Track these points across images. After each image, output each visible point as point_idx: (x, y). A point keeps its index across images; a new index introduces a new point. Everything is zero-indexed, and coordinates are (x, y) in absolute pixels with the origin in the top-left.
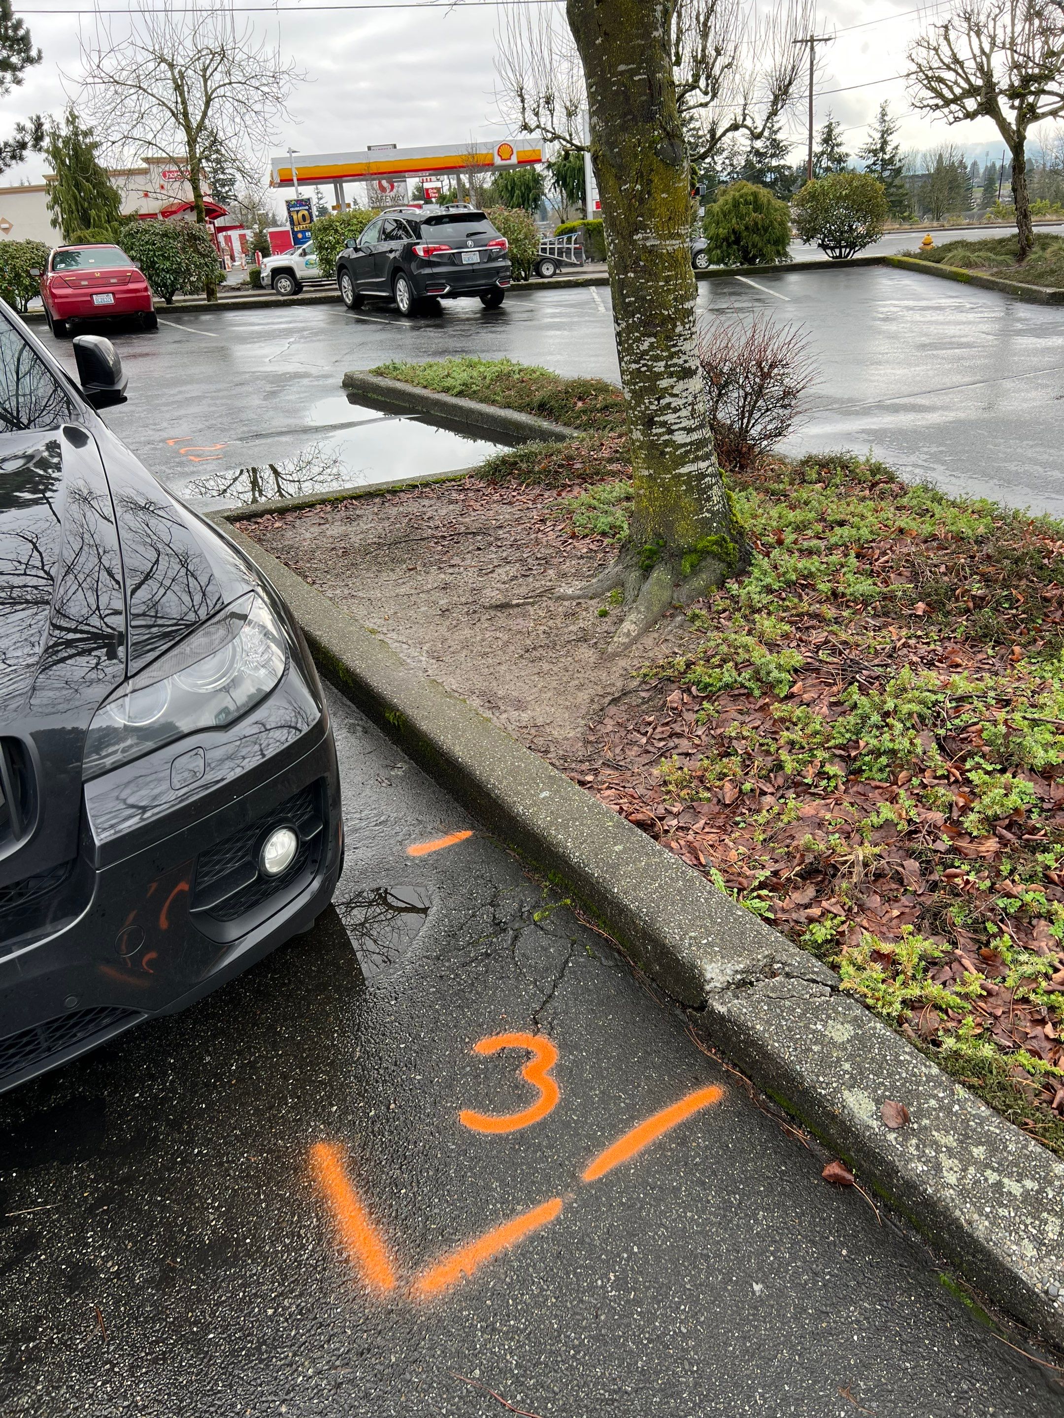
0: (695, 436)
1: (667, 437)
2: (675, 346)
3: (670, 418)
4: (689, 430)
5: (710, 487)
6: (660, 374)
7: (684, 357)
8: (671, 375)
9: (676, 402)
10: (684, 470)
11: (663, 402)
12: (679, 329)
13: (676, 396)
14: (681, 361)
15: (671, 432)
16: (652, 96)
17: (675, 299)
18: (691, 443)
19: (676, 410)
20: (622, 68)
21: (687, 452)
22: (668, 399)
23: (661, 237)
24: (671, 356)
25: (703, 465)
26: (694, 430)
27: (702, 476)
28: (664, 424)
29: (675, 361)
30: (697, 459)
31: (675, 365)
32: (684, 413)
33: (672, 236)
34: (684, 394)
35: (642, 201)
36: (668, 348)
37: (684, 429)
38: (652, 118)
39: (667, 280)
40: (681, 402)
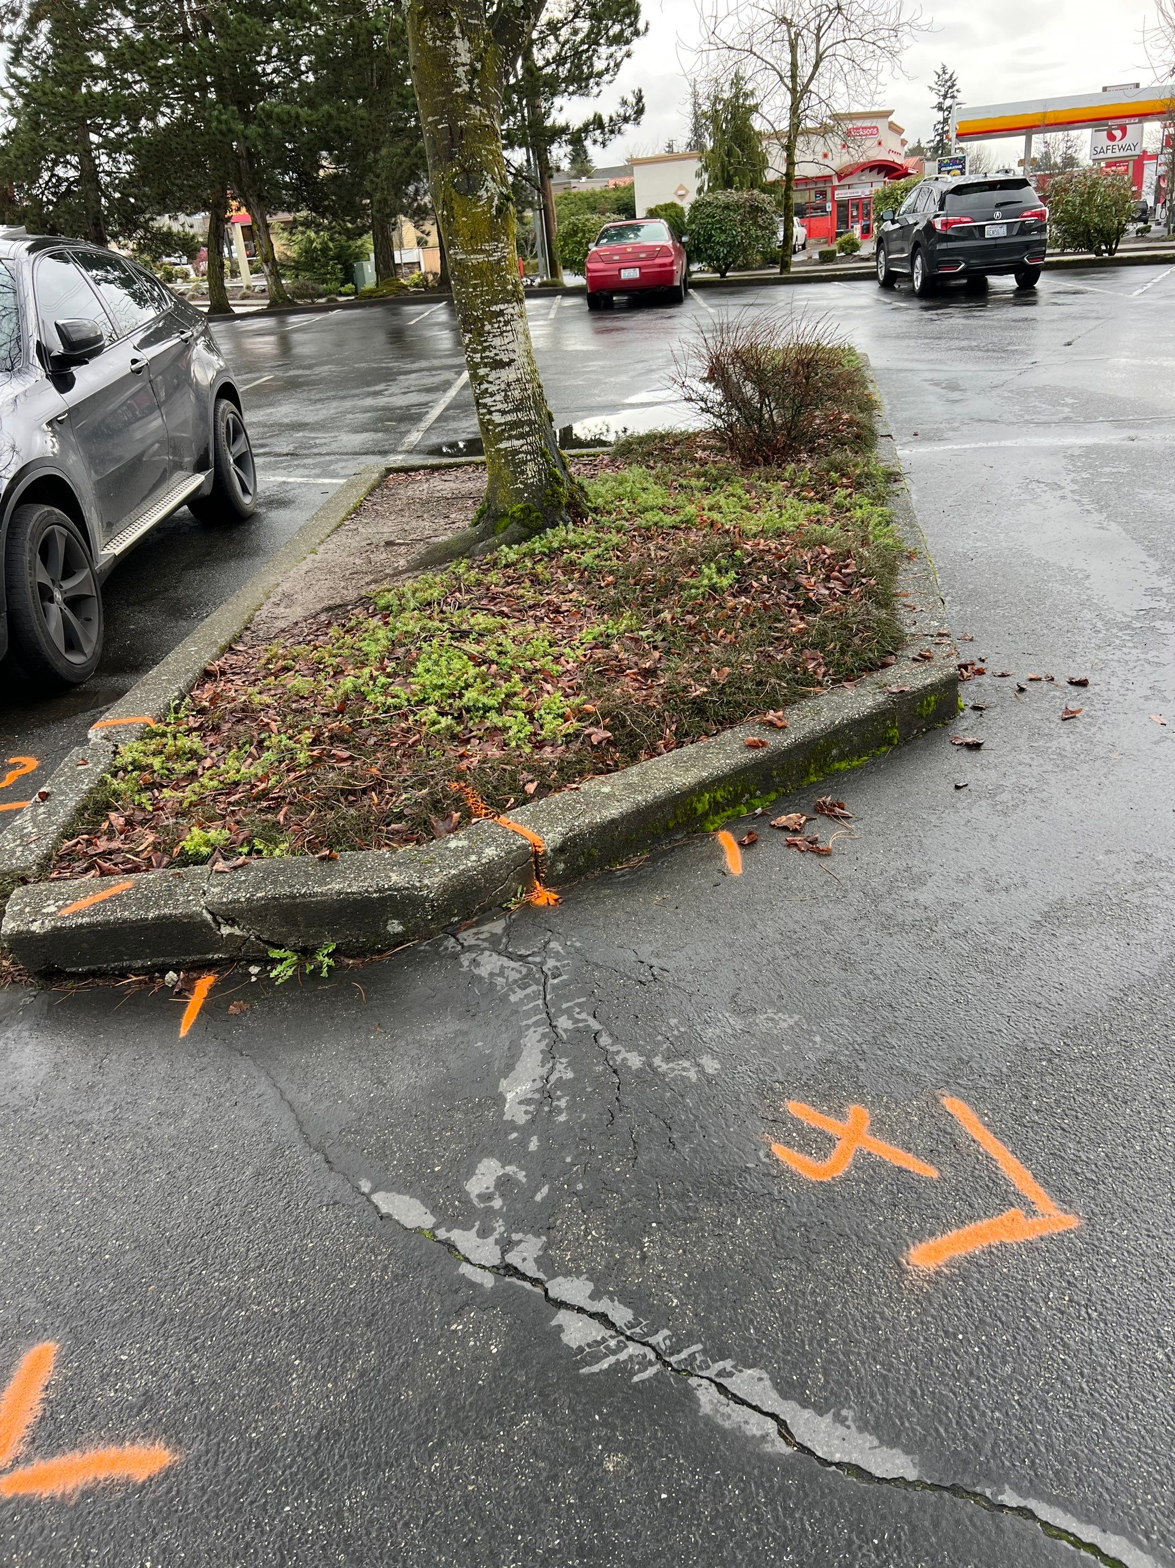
0: (509, 418)
1: (488, 417)
2: (486, 341)
3: (488, 401)
4: (503, 413)
5: (525, 462)
6: (477, 364)
7: (494, 351)
8: (486, 365)
9: (492, 388)
10: (502, 446)
11: (484, 387)
12: (488, 327)
13: (491, 383)
14: (492, 354)
15: (490, 413)
16: (452, 140)
17: (482, 303)
18: (505, 424)
19: (492, 395)
20: (430, 119)
21: (503, 431)
22: (485, 386)
23: (466, 252)
24: (484, 350)
25: (517, 443)
26: (509, 412)
27: (515, 452)
28: (485, 406)
29: (487, 353)
30: (510, 438)
31: (488, 357)
32: (498, 398)
33: (475, 252)
34: (497, 382)
35: (449, 223)
36: (481, 343)
37: (499, 411)
38: (451, 158)
39: (475, 287)
40: (495, 388)
